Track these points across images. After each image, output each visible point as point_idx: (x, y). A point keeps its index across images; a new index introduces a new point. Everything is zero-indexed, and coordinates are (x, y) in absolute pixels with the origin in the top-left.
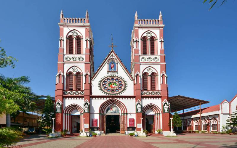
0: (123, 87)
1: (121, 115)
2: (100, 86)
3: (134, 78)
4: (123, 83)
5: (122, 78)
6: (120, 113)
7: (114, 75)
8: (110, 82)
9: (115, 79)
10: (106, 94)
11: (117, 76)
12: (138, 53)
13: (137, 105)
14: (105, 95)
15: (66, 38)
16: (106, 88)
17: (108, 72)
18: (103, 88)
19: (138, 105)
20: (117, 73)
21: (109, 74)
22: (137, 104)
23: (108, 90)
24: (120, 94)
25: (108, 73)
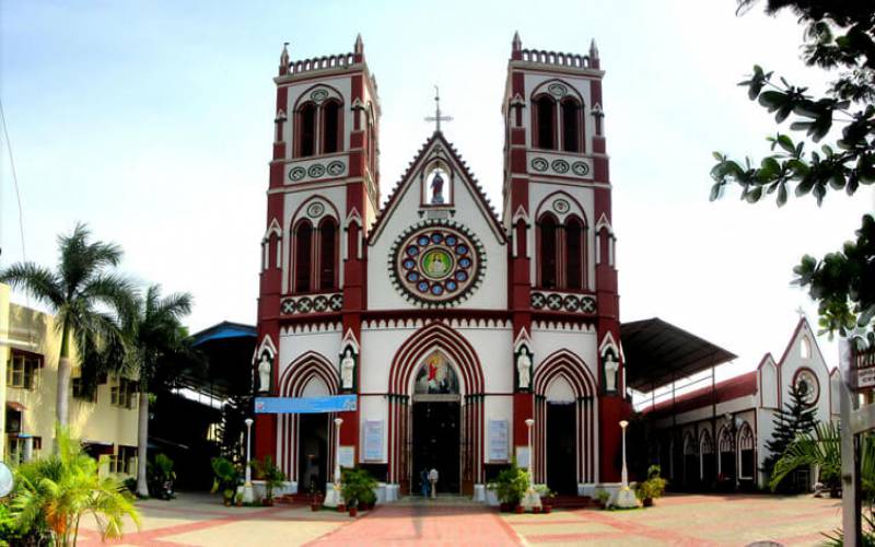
0: (471, 272)
1: (463, 403)
2: (395, 269)
3: (508, 234)
4: (472, 254)
5: (470, 233)
6: (463, 391)
7: (444, 222)
8: (428, 248)
9: (445, 235)
10: (412, 301)
11: (451, 223)
12: (523, 143)
13: (516, 356)
14: (409, 305)
15: (294, 112)
16: (415, 272)
17: (422, 209)
18: (403, 273)
19: (520, 353)
20: (453, 212)
21: (425, 216)
22: (517, 351)
23: (418, 283)
24: (462, 299)
25: (421, 213)
